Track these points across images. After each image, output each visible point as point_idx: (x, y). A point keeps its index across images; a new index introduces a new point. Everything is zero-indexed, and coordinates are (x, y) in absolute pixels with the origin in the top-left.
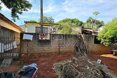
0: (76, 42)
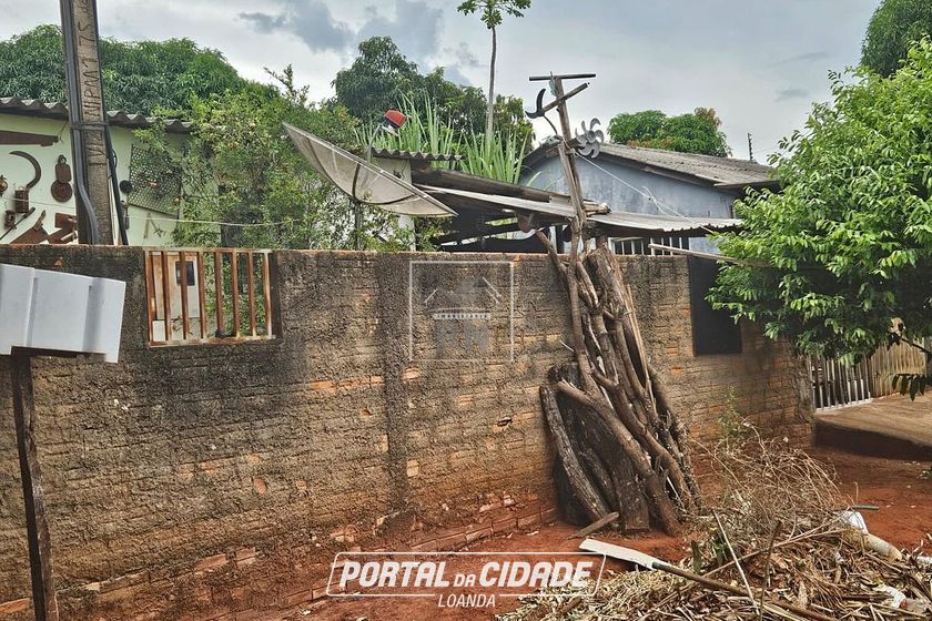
0: (545, 348)
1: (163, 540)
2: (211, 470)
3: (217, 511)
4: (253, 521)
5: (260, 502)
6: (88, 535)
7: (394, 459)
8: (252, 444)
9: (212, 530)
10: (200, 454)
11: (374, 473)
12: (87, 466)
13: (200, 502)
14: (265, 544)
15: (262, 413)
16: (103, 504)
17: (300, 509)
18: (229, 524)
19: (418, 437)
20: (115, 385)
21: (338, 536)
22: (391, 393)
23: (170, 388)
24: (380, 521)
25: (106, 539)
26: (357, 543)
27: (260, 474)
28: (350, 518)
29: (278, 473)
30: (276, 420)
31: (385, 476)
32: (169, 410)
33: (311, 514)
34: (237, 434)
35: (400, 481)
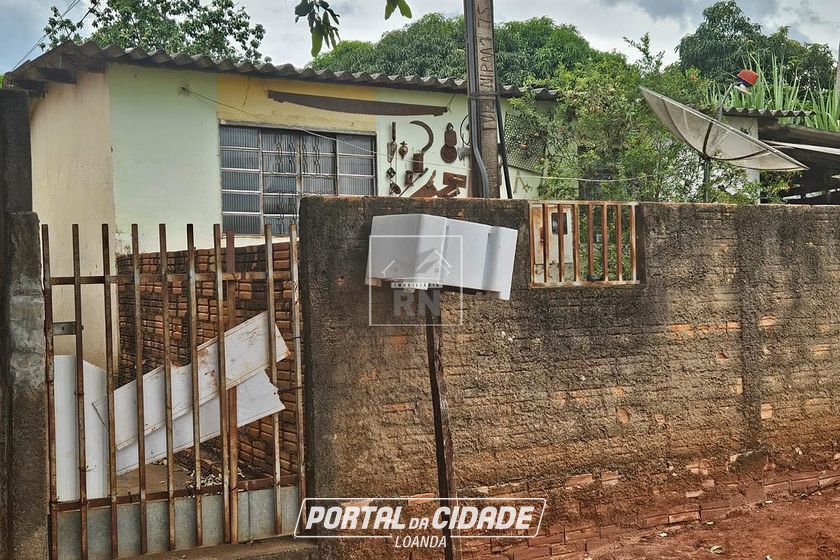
1: (540, 456)
2: (581, 398)
3: (585, 436)
4: (616, 447)
5: (624, 431)
6: (479, 446)
7: (749, 401)
8: (616, 377)
9: (581, 451)
10: (572, 384)
11: (728, 412)
12: (479, 387)
13: (570, 425)
14: (627, 469)
15: (626, 351)
16: (491, 421)
17: (658, 440)
18: (595, 448)
19: (773, 382)
20: (502, 319)
21: (693, 468)
22: (746, 339)
23: (548, 323)
24: (733, 458)
25: (494, 451)
26: (710, 476)
27: (623, 405)
28: (704, 452)
29: (639, 406)
30: (639, 358)
31: (739, 417)
32: (546, 342)
33: (669, 445)
34: (603, 368)
35: (753, 422)
